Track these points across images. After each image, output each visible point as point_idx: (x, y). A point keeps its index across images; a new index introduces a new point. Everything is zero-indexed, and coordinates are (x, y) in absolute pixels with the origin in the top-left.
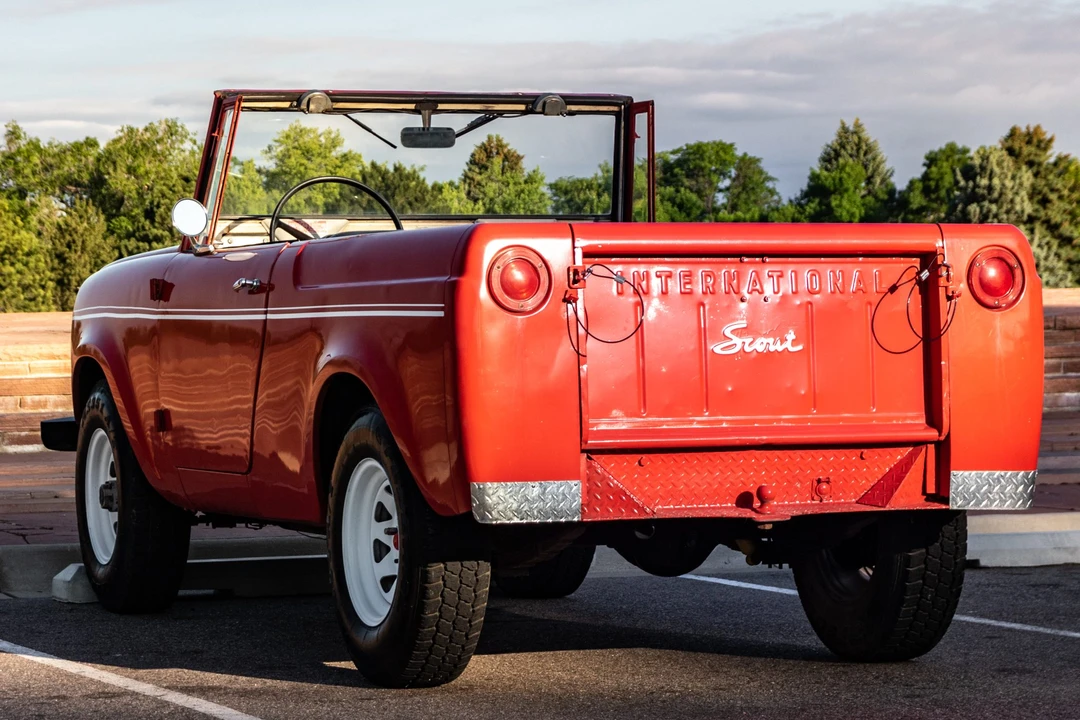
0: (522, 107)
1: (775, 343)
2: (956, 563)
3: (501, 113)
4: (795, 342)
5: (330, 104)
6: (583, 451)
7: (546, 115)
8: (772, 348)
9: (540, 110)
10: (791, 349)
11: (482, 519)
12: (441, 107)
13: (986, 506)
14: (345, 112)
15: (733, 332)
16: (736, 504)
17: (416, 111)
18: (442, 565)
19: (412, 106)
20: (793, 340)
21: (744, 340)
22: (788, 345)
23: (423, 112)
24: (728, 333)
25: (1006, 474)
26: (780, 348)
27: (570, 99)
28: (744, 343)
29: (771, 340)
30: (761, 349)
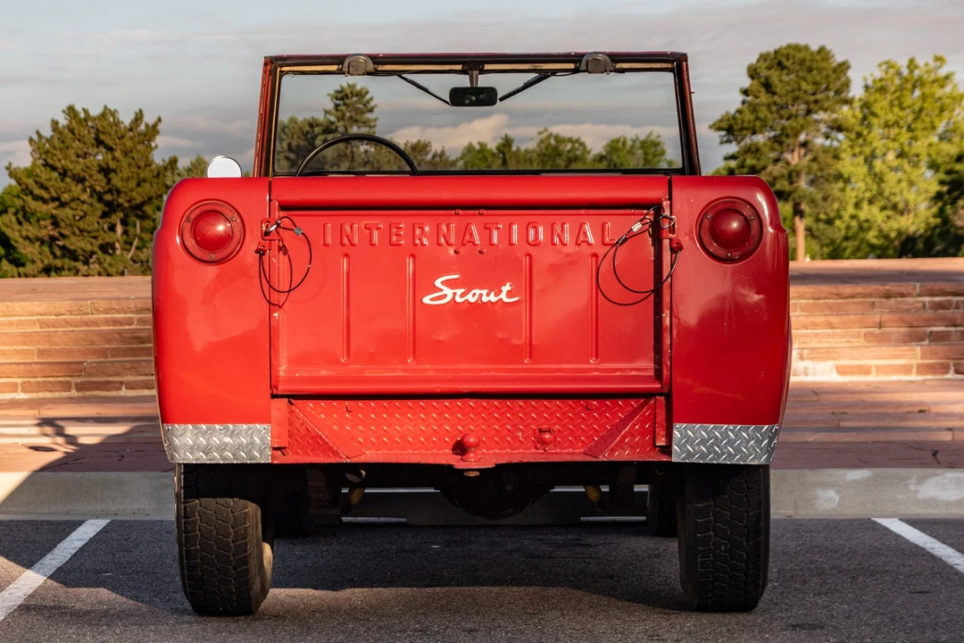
0: (571, 66)
1: (488, 295)
2: (749, 516)
3: (554, 72)
4: (509, 294)
5: (371, 67)
6: (274, 396)
7: (590, 73)
8: (485, 299)
9: (585, 68)
10: (506, 300)
11: (172, 459)
12: (487, 67)
13: (713, 459)
14: (399, 74)
15: (443, 283)
16: (453, 449)
17: (463, 72)
18: (197, 501)
19: (459, 67)
20: (508, 292)
21: (455, 291)
22: (503, 296)
23: (470, 72)
24: (438, 283)
25: (735, 428)
26: (493, 298)
27: (616, 58)
28: (455, 294)
29: (484, 292)
30: (472, 300)
